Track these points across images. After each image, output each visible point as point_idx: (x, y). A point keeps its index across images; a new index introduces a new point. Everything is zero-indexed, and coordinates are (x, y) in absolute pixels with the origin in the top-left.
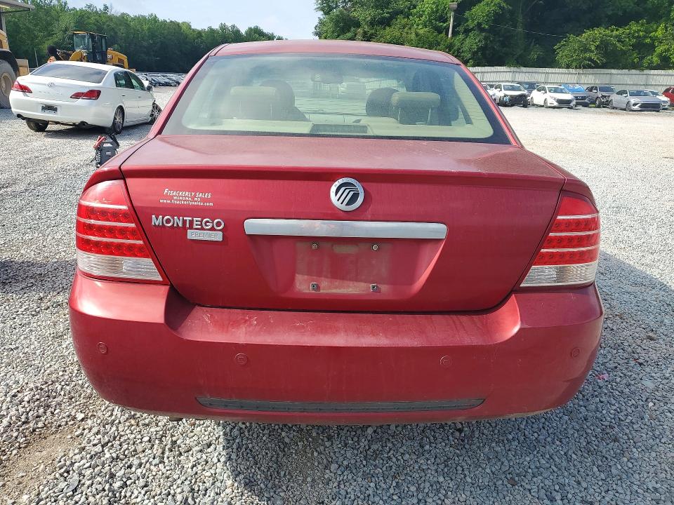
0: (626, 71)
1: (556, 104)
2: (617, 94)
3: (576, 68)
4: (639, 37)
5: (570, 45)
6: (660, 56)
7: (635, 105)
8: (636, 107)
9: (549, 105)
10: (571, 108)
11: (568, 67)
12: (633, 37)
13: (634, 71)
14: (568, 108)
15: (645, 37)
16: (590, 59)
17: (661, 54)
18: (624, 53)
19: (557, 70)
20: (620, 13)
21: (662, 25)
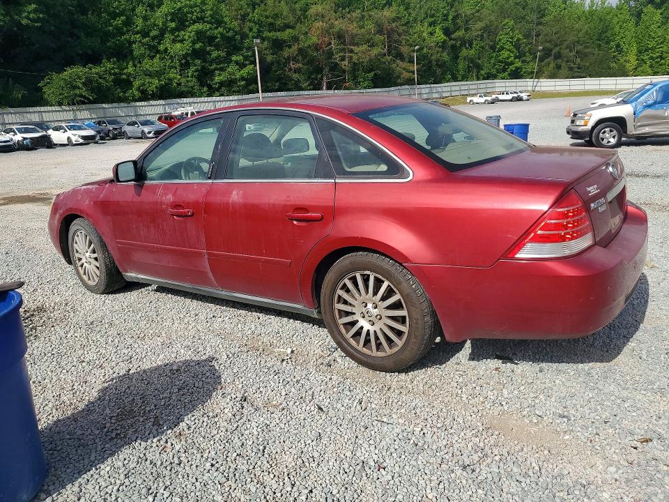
0: (115, 105)
1: (81, 141)
2: (128, 125)
3: (69, 104)
4: (115, 74)
5: (54, 83)
6: (138, 89)
7: (149, 133)
8: (151, 135)
9: (74, 143)
10: (97, 143)
11: (60, 104)
12: (110, 74)
13: (122, 104)
14: (95, 143)
15: (121, 74)
16: (81, 96)
17: (139, 88)
18: (109, 89)
19: (50, 108)
20: (90, 52)
21: (131, 63)
